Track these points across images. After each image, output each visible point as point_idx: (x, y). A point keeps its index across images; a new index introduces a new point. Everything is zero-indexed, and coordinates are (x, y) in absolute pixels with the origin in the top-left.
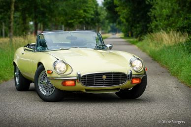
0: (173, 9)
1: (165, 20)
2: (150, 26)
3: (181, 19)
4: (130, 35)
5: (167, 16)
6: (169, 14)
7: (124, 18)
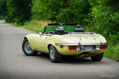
0: (44, 9)
1: (40, 14)
2: (32, 17)
3: (50, 14)
4: (9, 21)
5: (41, 12)
6: (42, 12)
7: (11, 13)
